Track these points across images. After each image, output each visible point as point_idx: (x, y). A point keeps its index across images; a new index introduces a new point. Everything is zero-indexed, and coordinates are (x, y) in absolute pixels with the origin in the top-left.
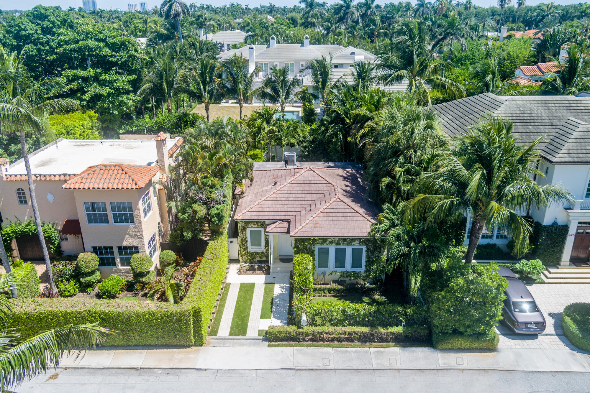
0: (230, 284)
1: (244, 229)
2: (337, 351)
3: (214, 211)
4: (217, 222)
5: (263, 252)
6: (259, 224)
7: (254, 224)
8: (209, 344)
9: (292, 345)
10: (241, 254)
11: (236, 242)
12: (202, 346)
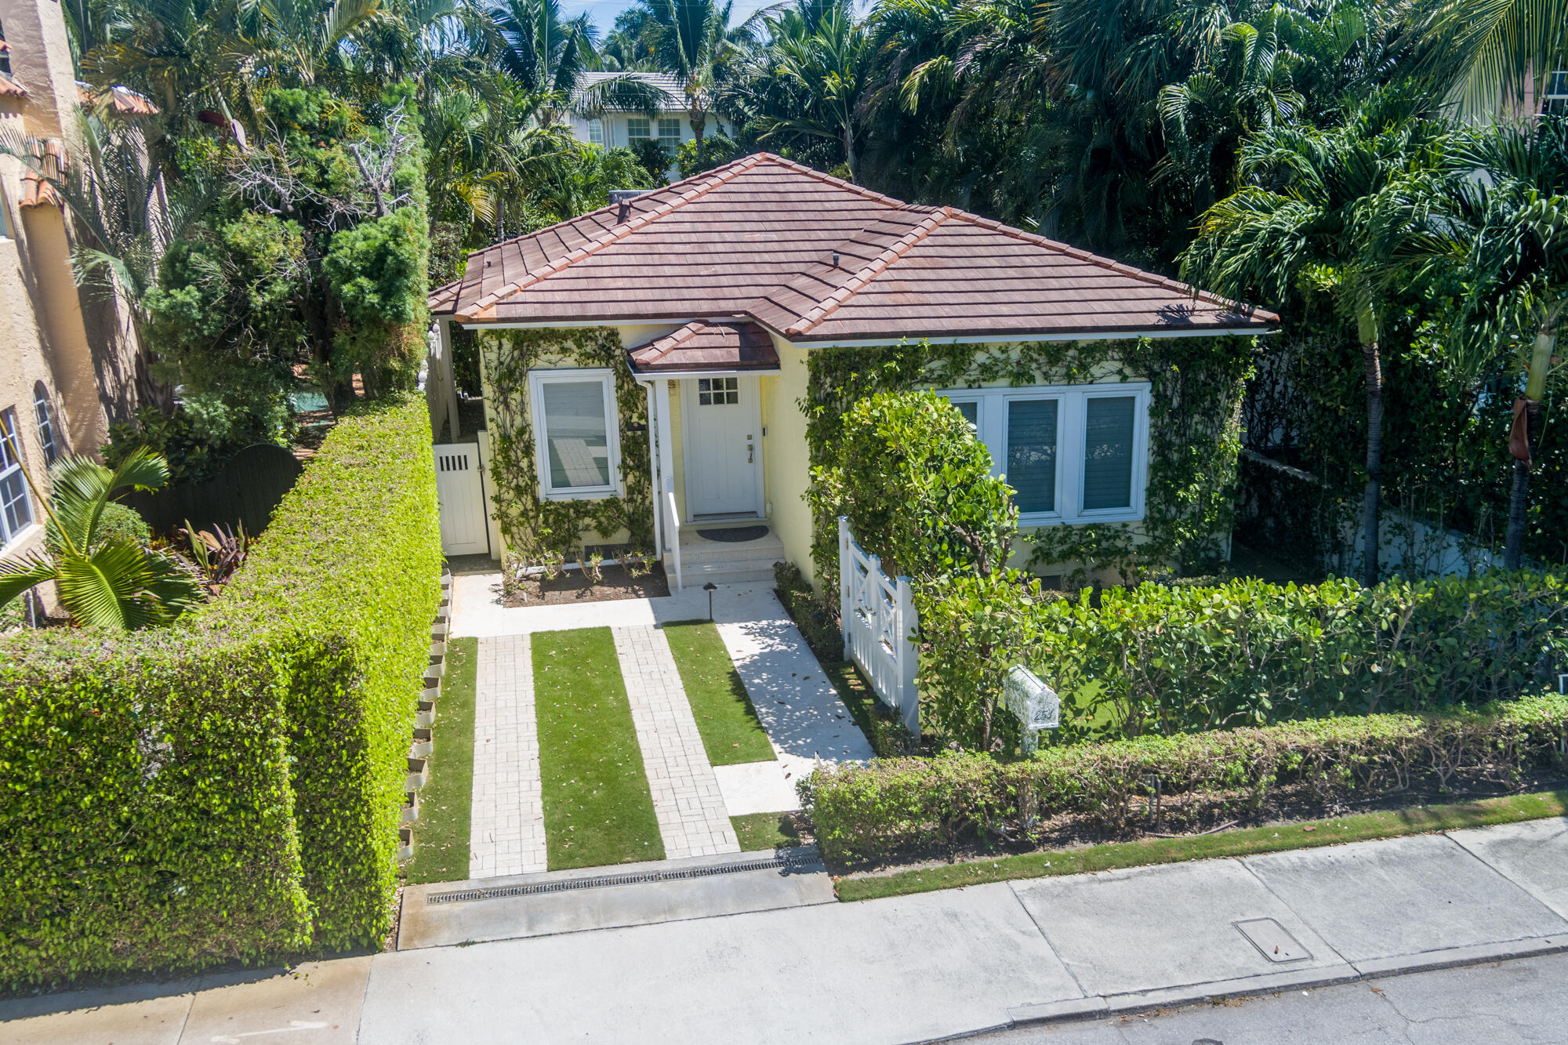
0: (473, 642)
1: (511, 377)
2: (1278, 870)
3: (352, 244)
4: (373, 299)
5: (612, 503)
6: (590, 347)
7: (564, 350)
8: (424, 931)
9: (988, 868)
10: (502, 515)
11: (473, 463)
12: (373, 948)
